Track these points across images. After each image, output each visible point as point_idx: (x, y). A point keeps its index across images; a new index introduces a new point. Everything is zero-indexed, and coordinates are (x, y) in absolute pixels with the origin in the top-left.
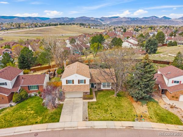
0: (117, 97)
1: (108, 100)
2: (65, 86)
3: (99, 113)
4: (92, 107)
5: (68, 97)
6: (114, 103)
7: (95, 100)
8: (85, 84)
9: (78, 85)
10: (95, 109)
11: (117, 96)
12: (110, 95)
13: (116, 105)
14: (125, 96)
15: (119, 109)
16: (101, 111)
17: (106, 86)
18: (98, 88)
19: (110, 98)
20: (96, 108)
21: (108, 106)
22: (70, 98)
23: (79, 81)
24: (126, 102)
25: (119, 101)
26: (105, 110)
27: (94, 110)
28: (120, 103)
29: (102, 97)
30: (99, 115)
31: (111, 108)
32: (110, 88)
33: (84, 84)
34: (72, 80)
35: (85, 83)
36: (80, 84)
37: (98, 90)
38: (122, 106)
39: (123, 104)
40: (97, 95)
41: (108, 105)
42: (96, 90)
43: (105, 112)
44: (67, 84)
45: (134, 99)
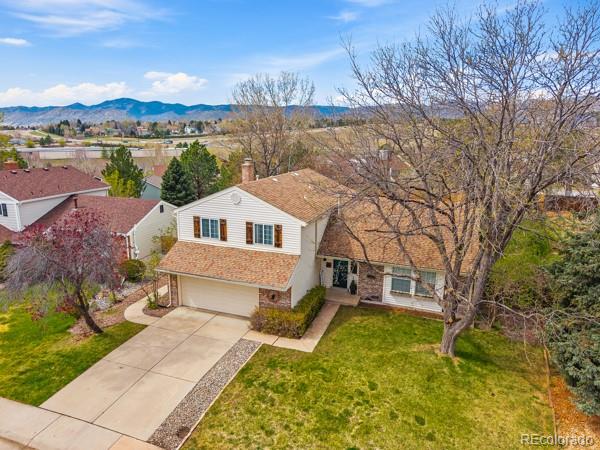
0: (457, 361)
1: (381, 362)
2: (186, 244)
3: (274, 424)
4: (263, 379)
5: (192, 304)
6: (414, 393)
7: (307, 345)
8: (277, 250)
9: (245, 252)
10: (270, 394)
11: (457, 353)
12: (418, 341)
13: (417, 406)
14: (523, 371)
15: (431, 437)
16: (300, 415)
17: (412, 292)
18: (365, 294)
19: (405, 355)
20: (281, 388)
21: (361, 394)
22: (199, 310)
23: (249, 226)
24: (512, 407)
25: (455, 384)
26: (328, 415)
27: (262, 398)
28: (455, 400)
29: (358, 341)
30: (270, 433)
31: (378, 413)
32: (436, 308)
33: (271, 249)
34: (217, 217)
35: (278, 245)
36: (256, 247)
37: (360, 304)
38: (467, 426)
39: (475, 414)
40: (339, 324)
41: (366, 389)
42: (354, 301)
43: (316, 431)
44: (197, 240)
45: (580, 399)
